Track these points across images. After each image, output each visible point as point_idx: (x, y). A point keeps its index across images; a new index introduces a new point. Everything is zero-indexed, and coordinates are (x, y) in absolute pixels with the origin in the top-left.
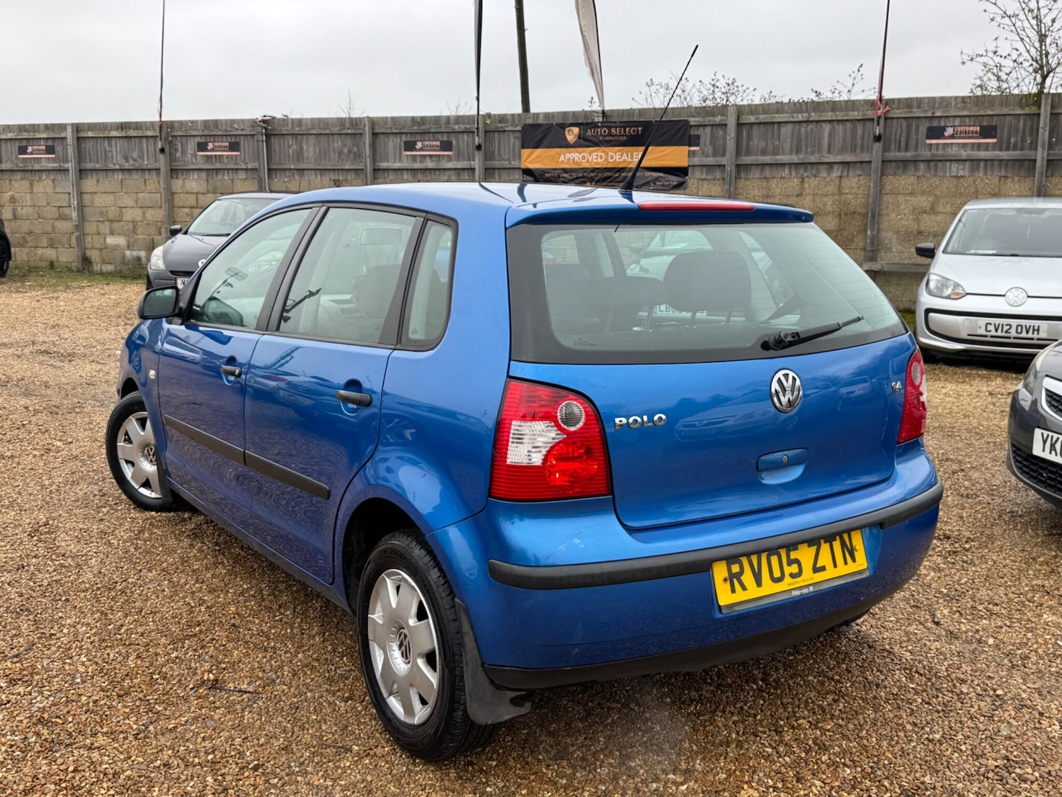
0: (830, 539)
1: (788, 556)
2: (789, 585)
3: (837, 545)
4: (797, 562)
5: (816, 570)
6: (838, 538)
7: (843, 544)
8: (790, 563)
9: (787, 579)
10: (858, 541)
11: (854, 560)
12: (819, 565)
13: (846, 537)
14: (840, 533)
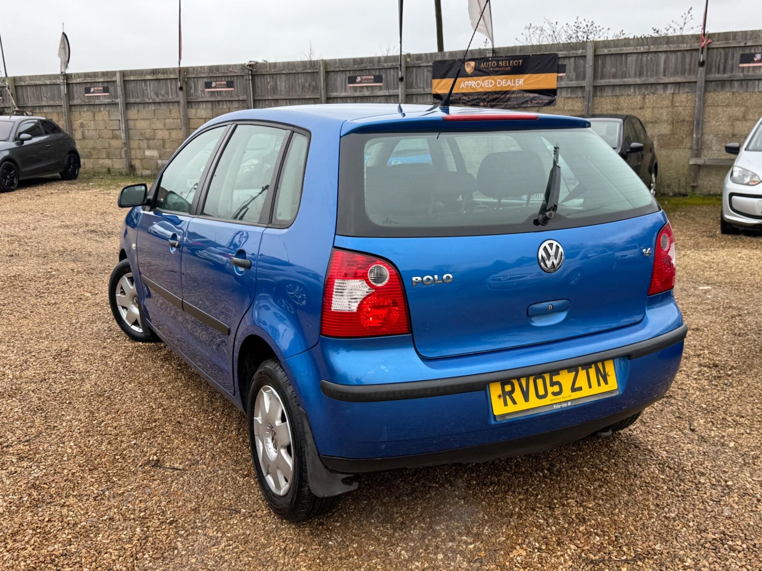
0: (586, 366)
1: (551, 379)
2: (551, 400)
3: (592, 371)
4: (558, 383)
5: (574, 389)
6: (593, 366)
7: (598, 371)
8: (553, 384)
9: (550, 396)
10: (610, 368)
11: (606, 383)
12: (577, 386)
13: (600, 365)
14: (595, 363)
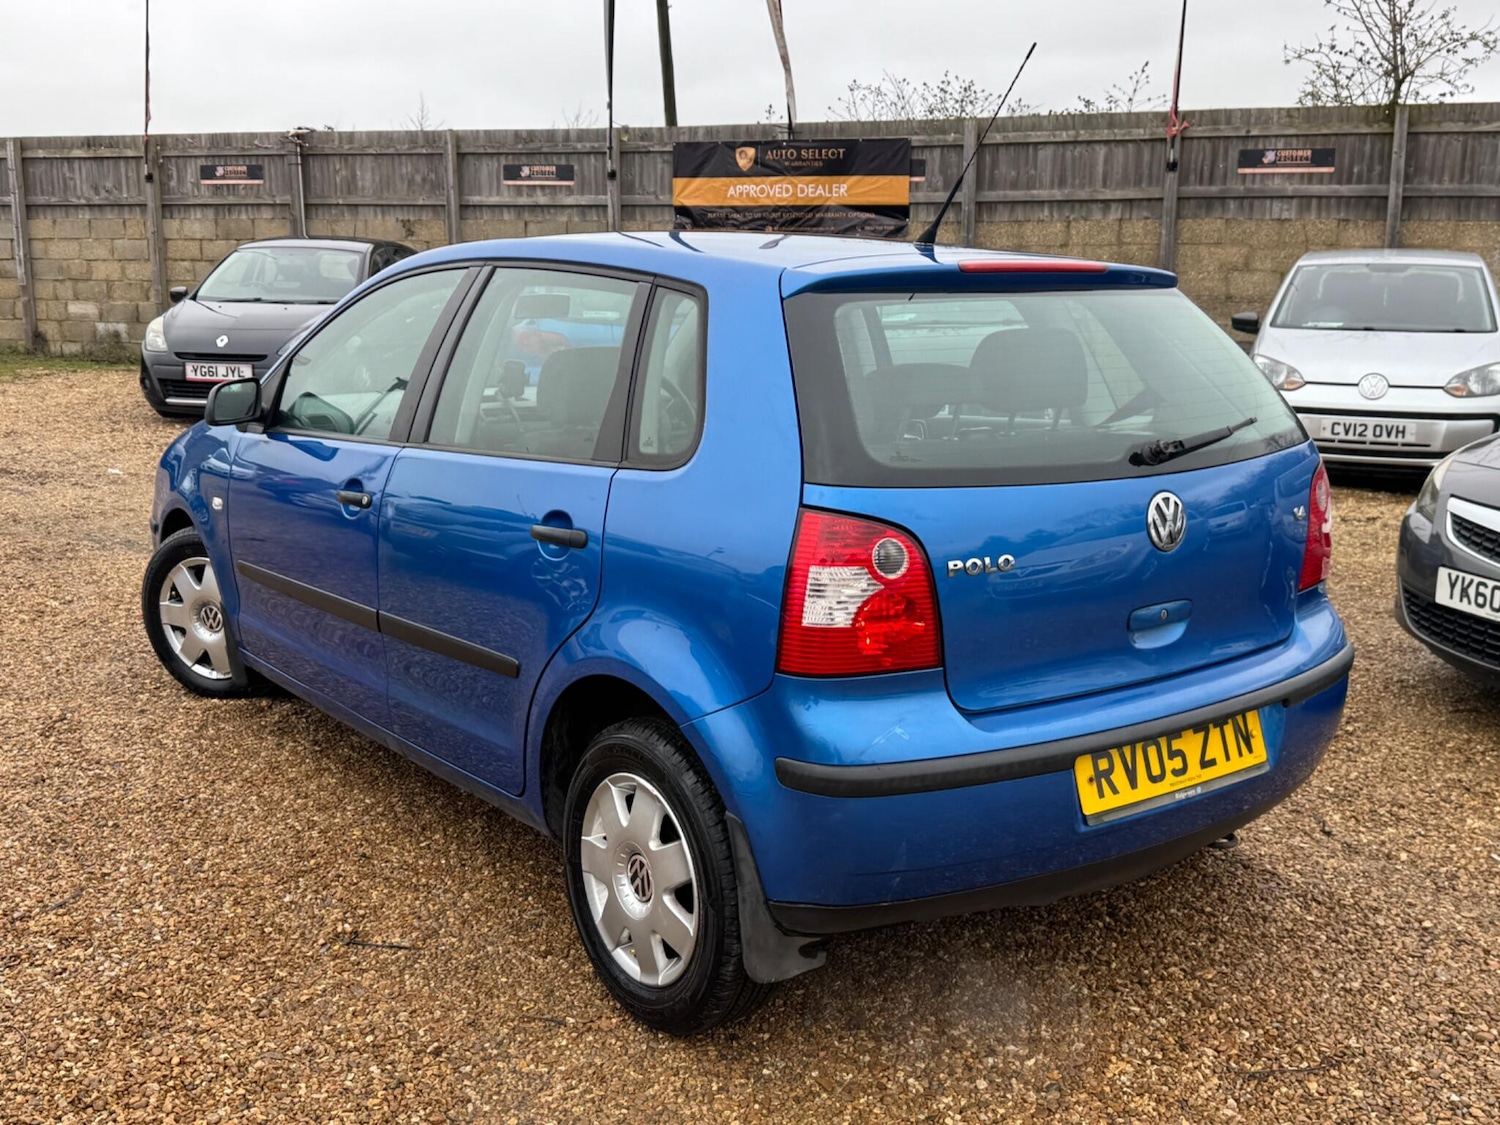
0: (1220, 722)
2: (1172, 785)
3: (1229, 729)
4: (1180, 753)
5: (1205, 764)
7: (1237, 729)
8: (1172, 755)
10: (1254, 724)
11: (1250, 750)
13: (1240, 720)
14: (1233, 716)
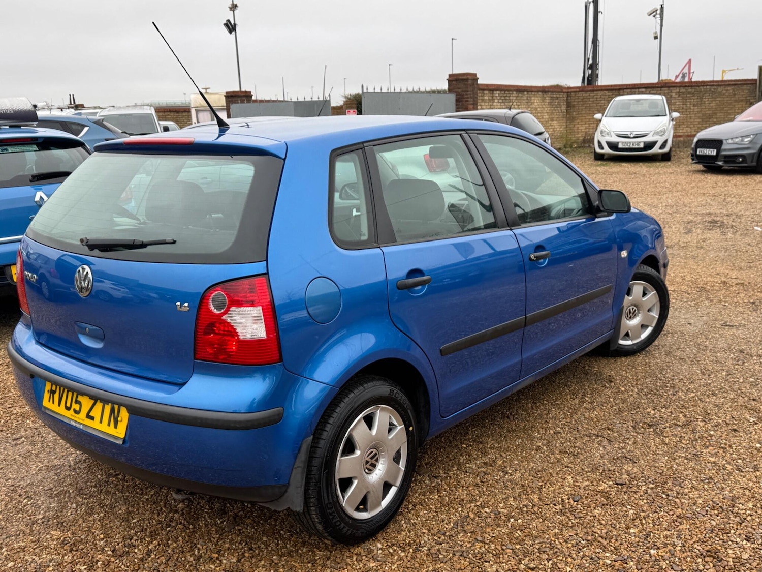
1: (77, 397)
2: (71, 415)
4: (81, 404)
5: (88, 416)
6: (110, 404)
7: (112, 411)
8: (77, 402)
9: (72, 411)
10: (124, 415)
11: (116, 427)
12: (91, 414)
13: (116, 407)
14: (113, 403)
